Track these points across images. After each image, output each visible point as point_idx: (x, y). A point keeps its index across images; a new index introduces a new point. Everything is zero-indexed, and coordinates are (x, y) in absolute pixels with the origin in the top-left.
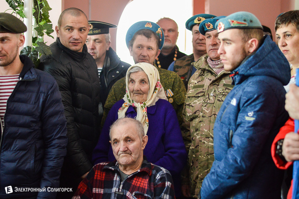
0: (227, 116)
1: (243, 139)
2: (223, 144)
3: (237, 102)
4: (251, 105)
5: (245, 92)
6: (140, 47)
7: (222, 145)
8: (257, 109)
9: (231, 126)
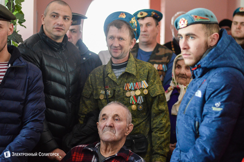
0: (193, 108)
1: (211, 129)
2: (190, 135)
3: (202, 93)
4: (218, 96)
5: (210, 84)
6: (112, 38)
7: (188, 137)
8: (224, 99)
9: (197, 118)
